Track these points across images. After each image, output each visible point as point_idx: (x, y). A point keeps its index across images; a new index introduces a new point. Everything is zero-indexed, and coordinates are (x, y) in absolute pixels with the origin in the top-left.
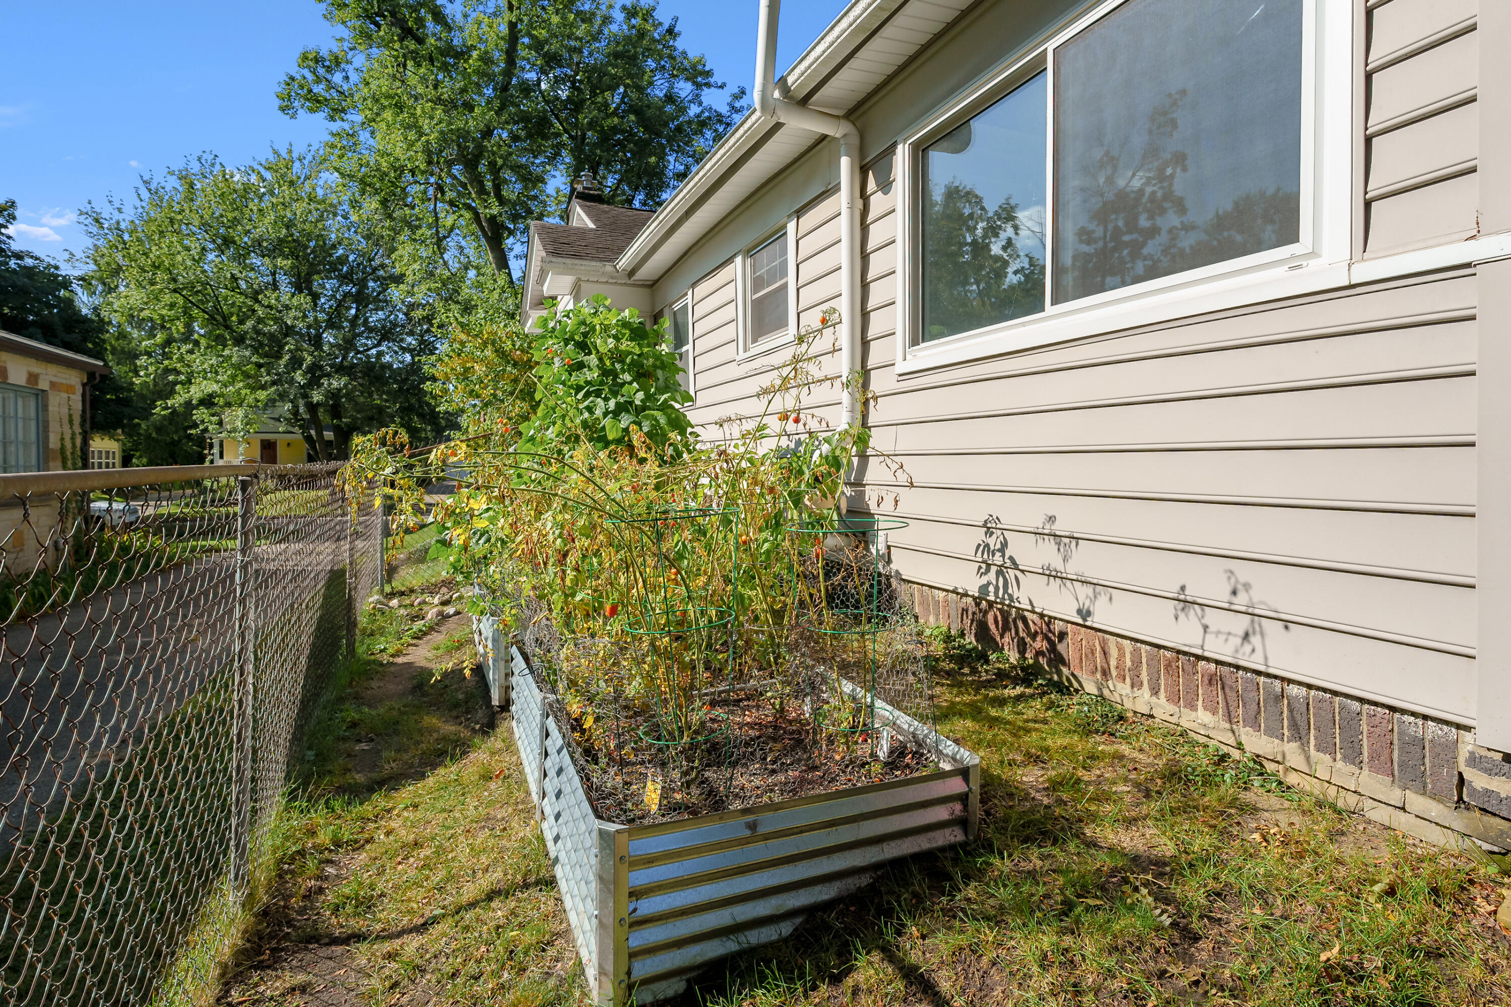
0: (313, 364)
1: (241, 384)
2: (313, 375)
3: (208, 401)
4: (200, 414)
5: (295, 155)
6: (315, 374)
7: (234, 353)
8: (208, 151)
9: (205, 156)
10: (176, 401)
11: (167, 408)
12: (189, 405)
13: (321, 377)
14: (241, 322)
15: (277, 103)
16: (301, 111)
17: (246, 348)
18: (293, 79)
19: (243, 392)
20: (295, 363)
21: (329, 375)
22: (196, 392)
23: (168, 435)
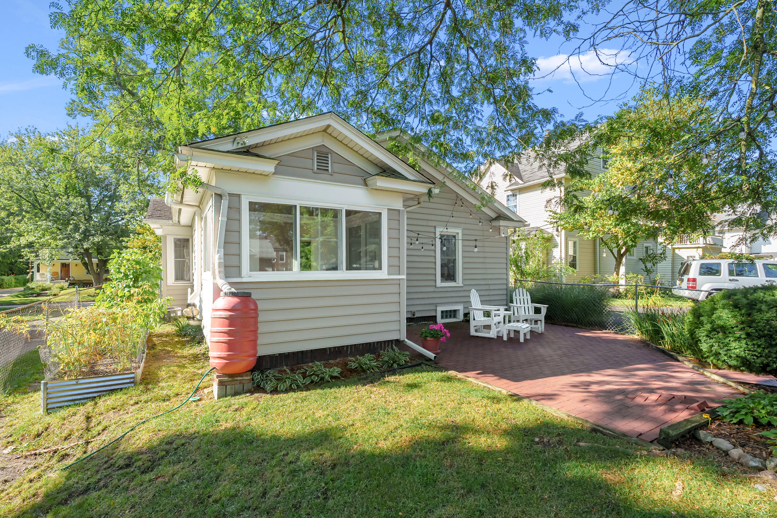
0: (86, 230)
1: (48, 237)
2: (85, 235)
3: (30, 245)
4: (25, 252)
5: (80, 128)
6: (86, 235)
7: (44, 224)
8: (31, 126)
9: (29, 128)
10: (13, 245)
11: (7, 248)
12: (19, 248)
13: (89, 236)
14: (49, 208)
15: (66, 112)
16: (78, 116)
17: (50, 221)
18: (74, 101)
19: (50, 241)
20: (76, 228)
21: (93, 235)
22: (23, 241)
23: (9, 259)
